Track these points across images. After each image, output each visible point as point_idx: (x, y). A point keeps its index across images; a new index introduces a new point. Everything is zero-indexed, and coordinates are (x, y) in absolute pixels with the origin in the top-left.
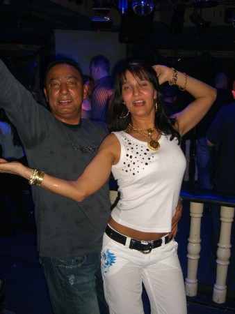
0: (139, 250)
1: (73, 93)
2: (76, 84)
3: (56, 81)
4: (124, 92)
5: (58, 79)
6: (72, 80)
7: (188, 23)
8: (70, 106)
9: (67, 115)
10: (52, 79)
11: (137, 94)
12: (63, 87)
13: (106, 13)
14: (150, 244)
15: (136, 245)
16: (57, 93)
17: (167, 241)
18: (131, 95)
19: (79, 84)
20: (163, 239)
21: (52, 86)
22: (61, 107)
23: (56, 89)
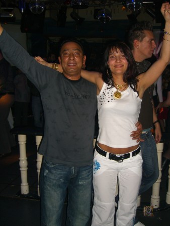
0: (115, 160)
1: (77, 59)
2: (79, 54)
3: (67, 52)
4: (110, 59)
5: (68, 50)
6: (77, 51)
7: (69, 19)
8: (75, 67)
9: (72, 73)
10: (65, 50)
11: (118, 62)
12: (71, 55)
13: (11, 11)
14: (121, 157)
15: (112, 157)
16: (67, 59)
17: (134, 154)
18: (115, 61)
19: (81, 54)
20: (131, 153)
21: (64, 55)
22: (69, 68)
23: (66, 57)
